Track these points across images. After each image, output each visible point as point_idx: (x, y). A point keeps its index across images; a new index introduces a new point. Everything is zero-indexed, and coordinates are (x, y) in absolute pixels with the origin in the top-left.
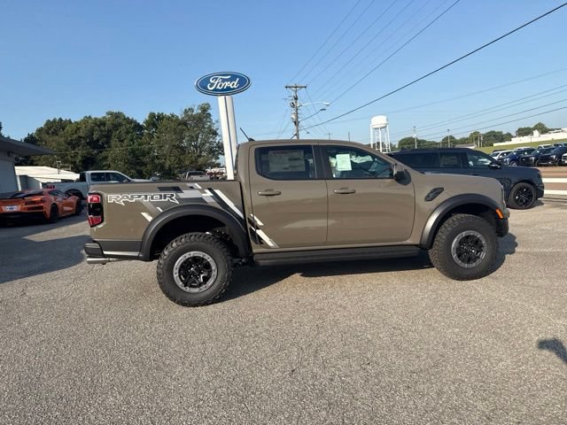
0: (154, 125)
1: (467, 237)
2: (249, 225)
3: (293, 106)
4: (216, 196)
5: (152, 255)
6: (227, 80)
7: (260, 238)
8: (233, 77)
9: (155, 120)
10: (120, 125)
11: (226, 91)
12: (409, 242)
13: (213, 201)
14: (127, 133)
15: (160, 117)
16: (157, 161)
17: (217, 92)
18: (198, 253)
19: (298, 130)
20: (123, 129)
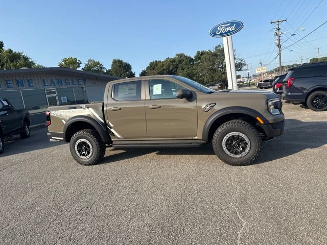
0: (199, 58)
1: (234, 136)
2: (107, 127)
3: (276, 34)
6: (228, 27)
7: (113, 133)
8: (232, 24)
9: (200, 55)
10: (183, 60)
11: (228, 33)
12: (196, 138)
14: (186, 64)
15: (203, 53)
17: (222, 35)
18: (84, 140)
19: (280, 51)
20: (184, 62)
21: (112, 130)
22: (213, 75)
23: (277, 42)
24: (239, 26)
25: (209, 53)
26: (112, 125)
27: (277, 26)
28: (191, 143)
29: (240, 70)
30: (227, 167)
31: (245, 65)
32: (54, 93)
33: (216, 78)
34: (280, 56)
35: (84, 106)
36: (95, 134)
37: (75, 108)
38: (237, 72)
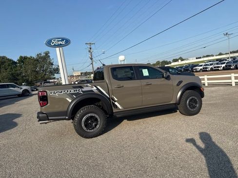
0: (23, 62)
1: (192, 99)
2: (112, 101)
3: (89, 51)
4: (98, 89)
5: (72, 117)
6: (60, 41)
7: (116, 106)
9: (23, 60)
10: (5, 62)
11: (60, 46)
12: (172, 102)
13: (97, 91)
14: (9, 65)
15: (25, 58)
17: (55, 46)
18: (92, 115)
19: (92, 62)
20: (6, 64)
21: (116, 103)
22: (37, 75)
23: (90, 56)
25: (30, 58)
26: (116, 99)
29: (57, 73)
33: (40, 78)
34: (92, 65)
38: (55, 74)
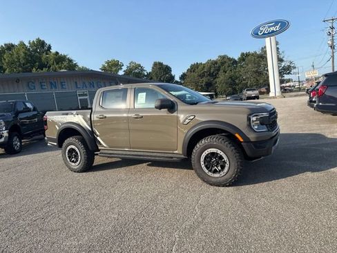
0: (244, 60)
2: (94, 135)
3: (330, 34)
6: (272, 26)
7: (99, 141)
8: (276, 23)
9: (244, 57)
10: (225, 62)
11: (271, 34)
12: (176, 152)
14: (229, 66)
15: (248, 55)
16: (243, 82)
17: (265, 36)
18: (73, 147)
19: (333, 53)
20: (226, 65)
21: (98, 138)
22: (258, 78)
23: (330, 42)
24: (284, 25)
25: (254, 55)
26: (98, 133)
27: (331, 25)
28: (172, 158)
29: (289, 73)
30: (205, 186)
31: (295, 68)
32: (86, 95)
33: (261, 81)
34: (333, 58)
35: (75, 112)
36: (83, 141)
37: (67, 114)
38: (285, 75)
